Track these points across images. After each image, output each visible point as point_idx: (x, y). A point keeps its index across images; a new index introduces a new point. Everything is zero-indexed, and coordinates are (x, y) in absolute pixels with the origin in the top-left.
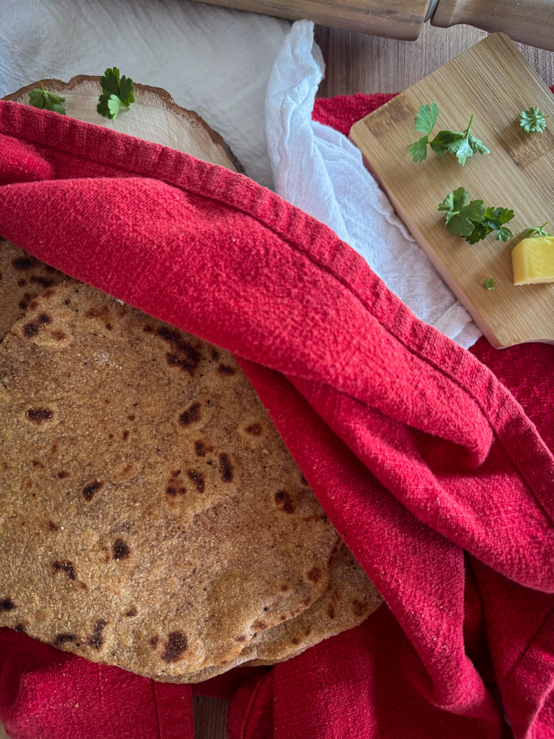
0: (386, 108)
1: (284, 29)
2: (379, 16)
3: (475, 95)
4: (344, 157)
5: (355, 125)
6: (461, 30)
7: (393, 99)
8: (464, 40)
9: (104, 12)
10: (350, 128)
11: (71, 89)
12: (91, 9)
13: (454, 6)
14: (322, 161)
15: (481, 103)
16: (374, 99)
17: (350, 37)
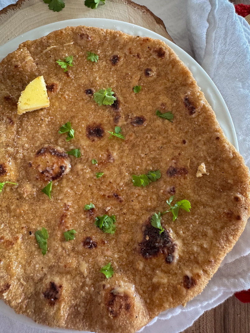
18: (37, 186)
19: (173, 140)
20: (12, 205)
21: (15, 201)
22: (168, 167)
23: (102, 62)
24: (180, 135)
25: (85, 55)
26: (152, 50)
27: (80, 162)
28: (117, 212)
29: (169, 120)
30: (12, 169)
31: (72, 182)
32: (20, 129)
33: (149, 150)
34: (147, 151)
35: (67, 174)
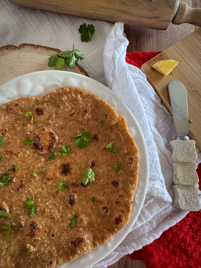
0: (156, 58)
1: (110, 26)
2: (152, 19)
3: (195, 53)
4: (139, 78)
5: (143, 65)
6: (183, 27)
7: (159, 54)
8: (185, 31)
9: (37, 19)
10: (141, 66)
11: (19, 49)
12: (31, 18)
13: (183, 15)
14: (132, 80)
15: (197, 56)
16: (150, 54)
17: (137, 30)
18: (30, 134)
19: (56, 227)
20: (19, 121)
21: (22, 123)
22: (37, 223)
23: (115, 174)
24: (58, 233)
25: (119, 161)
26: (121, 214)
27: (46, 160)
28: (12, 187)
29: (70, 224)
30: (41, 119)
31: (33, 156)
32: (67, 120)
33: (51, 208)
34: (50, 207)
35: (38, 152)
